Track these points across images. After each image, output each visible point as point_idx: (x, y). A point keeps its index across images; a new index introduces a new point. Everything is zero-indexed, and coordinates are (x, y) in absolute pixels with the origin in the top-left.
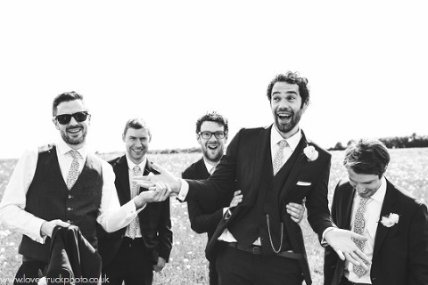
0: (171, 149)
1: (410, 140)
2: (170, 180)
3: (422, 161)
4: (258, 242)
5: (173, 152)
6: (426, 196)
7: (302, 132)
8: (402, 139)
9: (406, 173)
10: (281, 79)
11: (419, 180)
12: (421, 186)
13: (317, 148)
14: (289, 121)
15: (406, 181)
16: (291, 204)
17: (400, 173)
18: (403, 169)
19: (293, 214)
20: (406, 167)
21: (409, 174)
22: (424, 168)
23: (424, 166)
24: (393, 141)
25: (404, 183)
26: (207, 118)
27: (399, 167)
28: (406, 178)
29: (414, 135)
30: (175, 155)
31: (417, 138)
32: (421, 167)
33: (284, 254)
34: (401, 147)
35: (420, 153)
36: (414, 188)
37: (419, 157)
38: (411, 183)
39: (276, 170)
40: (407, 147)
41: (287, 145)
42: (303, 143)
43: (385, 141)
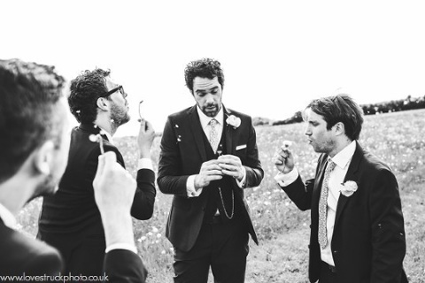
1: (406, 103)
3: (418, 123)
6: (423, 157)
8: (397, 102)
9: (402, 136)
11: (416, 143)
12: (418, 148)
15: (403, 145)
17: (397, 137)
18: (399, 133)
20: (403, 130)
21: (406, 137)
22: (420, 130)
23: (421, 127)
24: (389, 105)
25: (401, 147)
27: (395, 131)
28: (404, 141)
29: (409, 97)
31: (412, 100)
32: (417, 129)
34: (397, 110)
35: (416, 115)
36: (411, 151)
37: (415, 120)
38: (408, 147)
40: (403, 110)
41: (217, 122)
43: (381, 106)
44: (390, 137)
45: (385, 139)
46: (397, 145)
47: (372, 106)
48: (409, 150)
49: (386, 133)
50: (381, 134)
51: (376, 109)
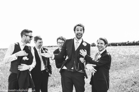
0: (50, 46)
1: (127, 43)
2: (50, 54)
4: (73, 68)
5: (51, 47)
7: (82, 39)
10: (78, 25)
11: (127, 55)
12: (127, 57)
13: (86, 43)
14: (80, 36)
15: (123, 56)
16: (81, 58)
17: (122, 53)
18: (123, 52)
19: (81, 60)
21: (124, 54)
24: (122, 43)
25: (122, 56)
26: (59, 38)
29: (128, 42)
30: (52, 48)
31: (129, 43)
32: (129, 51)
33: (80, 71)
34: (124, 45)
35: (129, 47)
39: (76, 50)
40: (126, 45)
41: (78, 43)
42: (83, 42)
43: (119, 43)
44: (119, 53)
45: (118, 53)
46: (121, 56)
47: (116, 43)
48: (124, 57)
49: (118, 51)
50: (117, 52)
51: (118, 44)
